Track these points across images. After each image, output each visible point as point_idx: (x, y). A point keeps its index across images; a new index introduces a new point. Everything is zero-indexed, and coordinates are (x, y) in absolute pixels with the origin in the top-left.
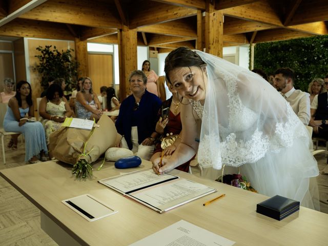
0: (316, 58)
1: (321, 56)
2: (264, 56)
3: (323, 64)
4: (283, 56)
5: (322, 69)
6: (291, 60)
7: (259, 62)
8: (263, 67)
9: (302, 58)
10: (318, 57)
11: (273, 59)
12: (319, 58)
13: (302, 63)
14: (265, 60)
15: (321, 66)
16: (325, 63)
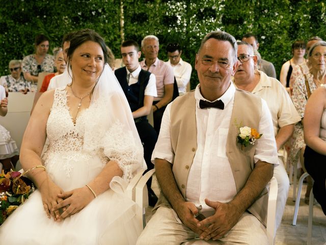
0: (93, 13)
1: (100, 11)
2: (15, 4)
3: (104, 22)
4: (46, 7)
5: (103, 29)
6: (59, 14)
7: (8, 14)
8: (15, 24)
9: (74, 12)
10: (97, 11)
11: (29, 10)
12: (98, 14)
13: (76, 19)
14: (16, 11)
15: (102, 24)
16: (107, 21)
